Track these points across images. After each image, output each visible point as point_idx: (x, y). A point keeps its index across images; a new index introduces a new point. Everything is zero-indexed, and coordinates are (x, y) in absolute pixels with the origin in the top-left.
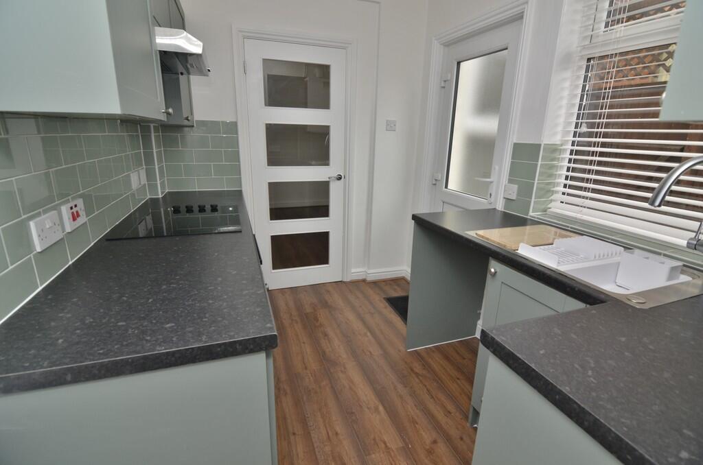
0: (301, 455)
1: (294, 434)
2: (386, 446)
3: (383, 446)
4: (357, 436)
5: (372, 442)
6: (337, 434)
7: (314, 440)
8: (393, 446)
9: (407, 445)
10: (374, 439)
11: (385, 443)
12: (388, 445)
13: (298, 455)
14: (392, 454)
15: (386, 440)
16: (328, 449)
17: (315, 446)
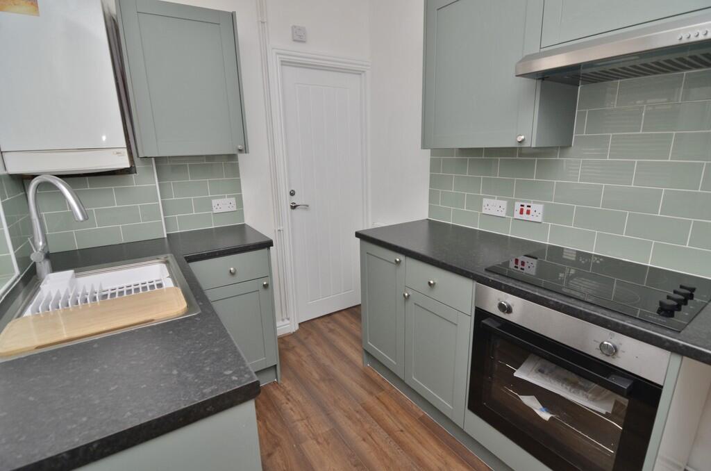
0: (386, 418)
1: (402, 431)
2: (317, 440)
3: (319, 440)
4: (345, 443)
5: (329, 441)
6: (364, 440)
7: (382, 430)
8: (311, 442)
9: (297, 446)
10: (328, 444)
11: (318, 443)
12: (315, 442)
13: (389, 417)
14: (311, 435)
15: (318, 447)
16: (367, 426)
17: (378, 426)
